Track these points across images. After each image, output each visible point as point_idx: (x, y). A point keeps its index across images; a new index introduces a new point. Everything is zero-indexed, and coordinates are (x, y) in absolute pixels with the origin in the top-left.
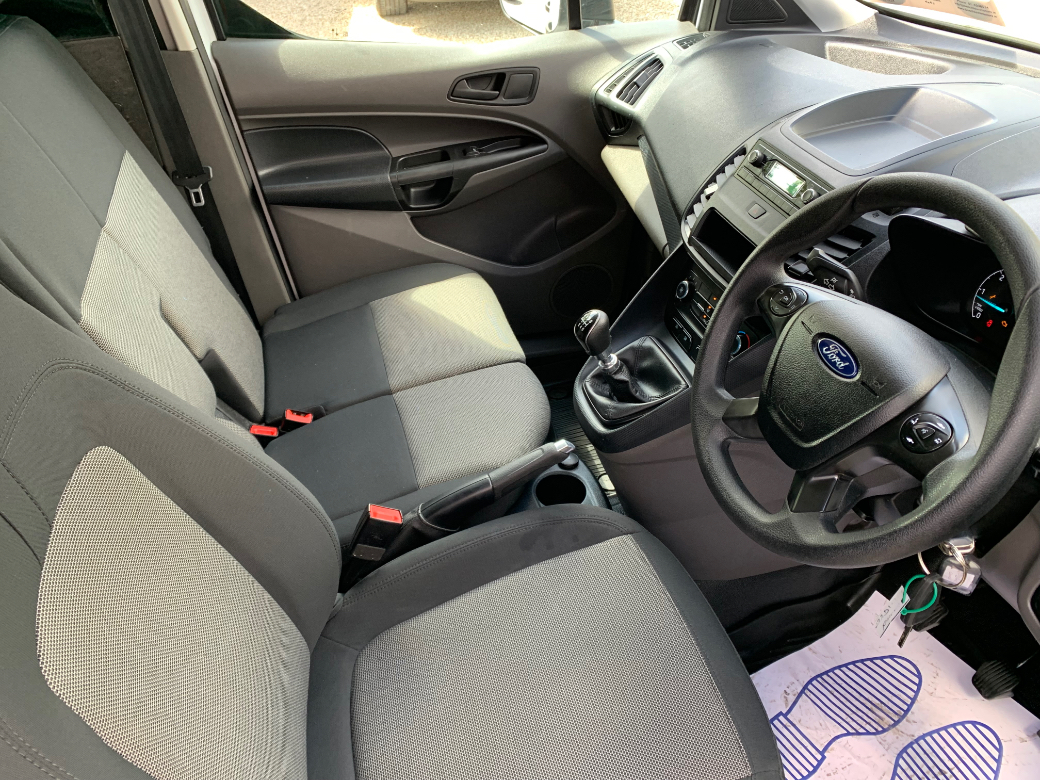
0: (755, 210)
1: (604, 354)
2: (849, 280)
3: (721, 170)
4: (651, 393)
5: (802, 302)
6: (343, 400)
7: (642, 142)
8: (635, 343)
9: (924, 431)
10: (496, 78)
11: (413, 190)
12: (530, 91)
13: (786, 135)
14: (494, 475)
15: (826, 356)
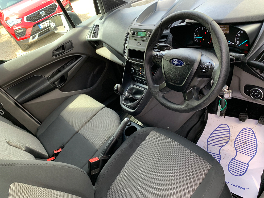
0: (139, 44)
1: (124, 93)
2: (169, 46)
3: (126, 40)
4: (139, 97)
5: (162, 56)
6: (67, 141)
7: (104, 44)
8: (129, 88)
9: (205, 67)
10: (62, 47)
11: (56, 83)
12: (72, 46)
13: (136, 25)
14: (114, 135)
15: (175, 63)
